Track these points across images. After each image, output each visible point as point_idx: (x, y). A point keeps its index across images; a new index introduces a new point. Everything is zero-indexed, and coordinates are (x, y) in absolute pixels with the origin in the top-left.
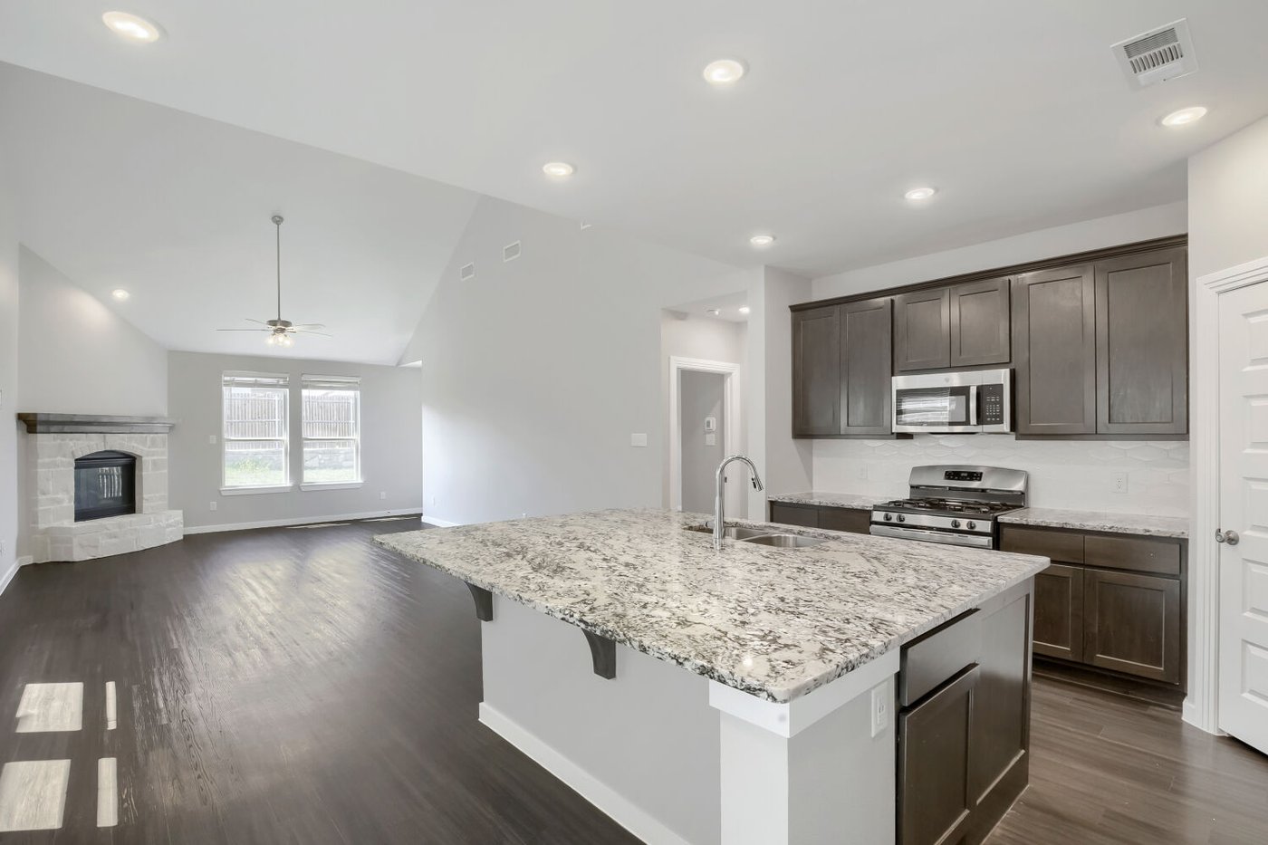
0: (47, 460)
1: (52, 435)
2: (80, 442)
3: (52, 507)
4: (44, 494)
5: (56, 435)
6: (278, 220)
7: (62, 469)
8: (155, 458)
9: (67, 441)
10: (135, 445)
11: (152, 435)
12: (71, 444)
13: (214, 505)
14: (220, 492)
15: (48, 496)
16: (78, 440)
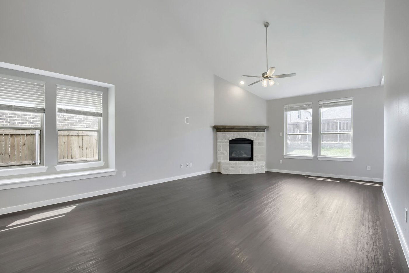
0: (220, 140)
1: (222, 132)
2: (230, 135)
3: (222, 155)
4: (219, 151)
5: (223, 132)
6: (266, 25)
7: (225, 143)
8: (259, 141)
9: (227, 134)
10: (251, 136)
11: (258, 133)
12: (228, 135)
13: (281, 162)
14: (283, 156)
15: (220, 152)
16: (230, 134)
